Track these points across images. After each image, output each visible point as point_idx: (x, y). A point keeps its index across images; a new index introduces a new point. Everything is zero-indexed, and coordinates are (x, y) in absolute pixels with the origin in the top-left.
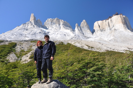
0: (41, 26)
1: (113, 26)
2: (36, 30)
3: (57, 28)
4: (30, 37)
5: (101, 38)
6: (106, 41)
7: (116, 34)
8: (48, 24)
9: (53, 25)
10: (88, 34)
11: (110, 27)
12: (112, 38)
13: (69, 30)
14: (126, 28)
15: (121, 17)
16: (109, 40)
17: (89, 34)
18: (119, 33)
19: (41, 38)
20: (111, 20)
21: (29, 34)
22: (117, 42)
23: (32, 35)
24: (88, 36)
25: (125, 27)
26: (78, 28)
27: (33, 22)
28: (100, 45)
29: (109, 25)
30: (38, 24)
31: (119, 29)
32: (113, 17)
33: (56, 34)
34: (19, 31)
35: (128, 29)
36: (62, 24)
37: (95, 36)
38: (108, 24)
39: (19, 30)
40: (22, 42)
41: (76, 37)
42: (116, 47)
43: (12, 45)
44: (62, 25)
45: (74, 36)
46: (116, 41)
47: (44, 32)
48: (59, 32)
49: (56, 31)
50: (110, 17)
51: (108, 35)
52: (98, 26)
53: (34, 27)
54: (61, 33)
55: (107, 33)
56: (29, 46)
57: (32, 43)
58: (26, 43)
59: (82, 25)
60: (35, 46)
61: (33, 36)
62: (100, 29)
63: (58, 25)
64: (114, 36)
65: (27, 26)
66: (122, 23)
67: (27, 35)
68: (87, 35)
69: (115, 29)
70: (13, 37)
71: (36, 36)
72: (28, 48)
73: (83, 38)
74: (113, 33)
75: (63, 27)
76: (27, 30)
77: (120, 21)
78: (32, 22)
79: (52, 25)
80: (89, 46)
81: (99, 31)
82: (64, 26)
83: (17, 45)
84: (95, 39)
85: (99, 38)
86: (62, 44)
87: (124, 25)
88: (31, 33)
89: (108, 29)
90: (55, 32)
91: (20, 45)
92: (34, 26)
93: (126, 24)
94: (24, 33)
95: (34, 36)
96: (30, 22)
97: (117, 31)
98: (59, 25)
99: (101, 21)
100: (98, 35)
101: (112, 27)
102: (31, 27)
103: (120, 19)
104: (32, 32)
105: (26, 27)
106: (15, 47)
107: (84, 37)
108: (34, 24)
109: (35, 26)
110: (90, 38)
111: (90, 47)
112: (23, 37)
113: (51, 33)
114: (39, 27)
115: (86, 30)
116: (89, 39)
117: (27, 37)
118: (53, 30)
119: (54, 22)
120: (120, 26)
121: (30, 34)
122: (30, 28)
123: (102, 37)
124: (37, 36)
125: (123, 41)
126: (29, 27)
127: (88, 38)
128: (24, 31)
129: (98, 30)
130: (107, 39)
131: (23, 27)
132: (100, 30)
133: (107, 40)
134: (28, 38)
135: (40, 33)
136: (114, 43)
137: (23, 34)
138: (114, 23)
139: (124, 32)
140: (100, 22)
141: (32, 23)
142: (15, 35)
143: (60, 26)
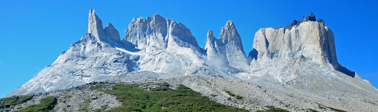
0: (116, 44)
1: (300, 49)
2: (105, 54)
3: (158, 45)
4: (93, 75)
5: (267, 75)
6: (278, 83)
7: (304, 69)
8: (136, 34)
9: (147, 37)
10: (237, 60)
11: (291, 49)
12: (293, 76)
13: (190, 49)
14: (327, 59)
15: (320, 28)
16: (286, 81)
17: (240, 62)
18: (309, 68)
19: (120, 74)
20: (297, 31)
21: (90, 67)
22: (303, 87)
23: (97, 68)
24: (236, 67)
25: (324, 57)
26: (214, 45)
27: (96, 34)
28: (259, 93)
29: (290, 43)
30: (109, 38)
31: (311, 59)
32: (301, 24)
33: (157, 60)
34: (66, 64)
35: (331, 62)
36: (170, 32)
37: (253, 69)
38: (287, 41)
39: (66, 61)
40: (70, 93)
41: (206, 67)
42: (295, 99)
43: (47, 104)
44: (170, 36)
45: (201, 66)
46: (299, 85)
47: (125, 58)
48: (164, 56)
49: (155, 52)
50: (296, 23)
51: (286, 68)
52: (264, 43)
53: (101, 47)
54: (167, 59)
55: (284, 62)
56: (83, 101)
57: (91, 93)
58: (80, 92)
59: (225, 35)
60: (97, 98)
61: (100, 71)
62: (269, 51)
63: (160, 36)
64: (297, 72)
65: (82, 47)
66: (319, 44)
67: (86, 73)
68: (236, 65)
69: (303, 56)
70: (54, 81)
71: (108, 71)
72: (80, 105)
73: (224, 71)
74: (297, 65)
75: (175, 40)
76: (84, 58)
77: (316, 38)
78: (93, 34)
79: (145, 36)
80: (233, 93)
81: (265, 54)
82: (176, 37)
83: (58, 101)
84: (255, 75)
85: (263, 74)
86: (165, 90)
87: (323, 50)
88: (95, 65)
89: (287, 52)
90: (155, 55)
91: (65, 102)
92: (99, 45)
93: (329, 48)
94: (78, 67)
95: (102, 70)
96: (90, 34)
97: (307, 62)
98: (164, 36)
99: (274, 30)
100: (262, 66)
101: (297, 49)
102: (92, 48)
103: (318, 33)
104: (97, 62)
105: (81, 52)
106: (54, 107)
107: (226, 69)
108: (99, 41)
109: (103, 44)
110: (242, 72)
111: (234, 95)
112: (77, 78)
113: (145, 58)
114: (113, 46)
115: (234, 52)
116: (240, 75)
117: (86, 76)
118: (147, 51)
119: (150, 28)
120: (314, 50)
121: (93, 67)
122: (90, 53)
123: (270, 73)
124: (110, 71)
125: (315, 89)
126: (88, 49)
127: (238, 71)
128: (79, 62)
129: (263, 54)
130: (281, 77)
131: (75, 52)
132: (268, 53)
133: (280, 81)
134: (89, 78)
135: (116, 61)
136: (296, 90)
137: (77, 71)
138: (302, 40)
139: (321, 66)
140: (269, 31)
141: (94, 38)
142: (58, 77)
143: (166, 38)
